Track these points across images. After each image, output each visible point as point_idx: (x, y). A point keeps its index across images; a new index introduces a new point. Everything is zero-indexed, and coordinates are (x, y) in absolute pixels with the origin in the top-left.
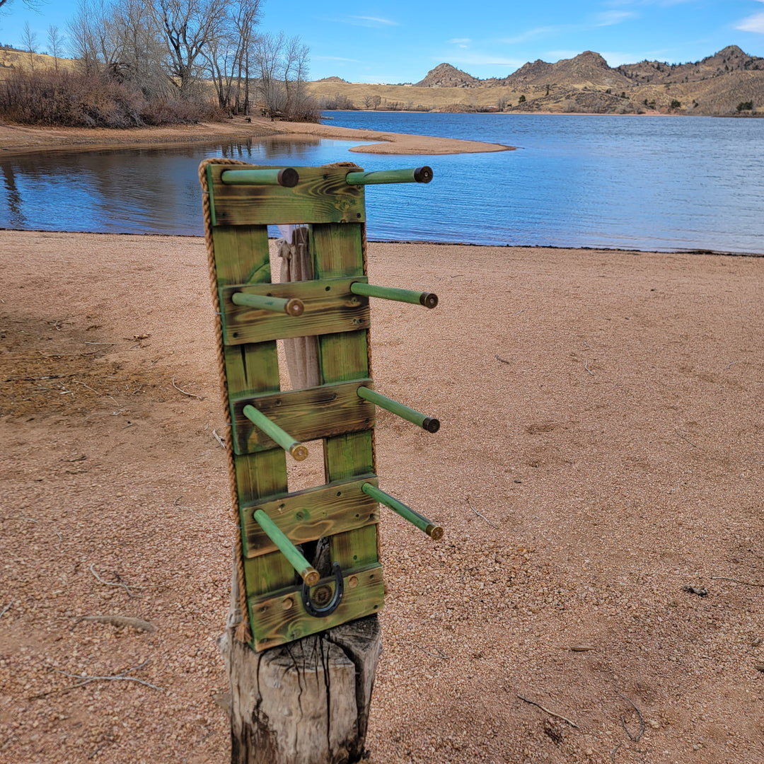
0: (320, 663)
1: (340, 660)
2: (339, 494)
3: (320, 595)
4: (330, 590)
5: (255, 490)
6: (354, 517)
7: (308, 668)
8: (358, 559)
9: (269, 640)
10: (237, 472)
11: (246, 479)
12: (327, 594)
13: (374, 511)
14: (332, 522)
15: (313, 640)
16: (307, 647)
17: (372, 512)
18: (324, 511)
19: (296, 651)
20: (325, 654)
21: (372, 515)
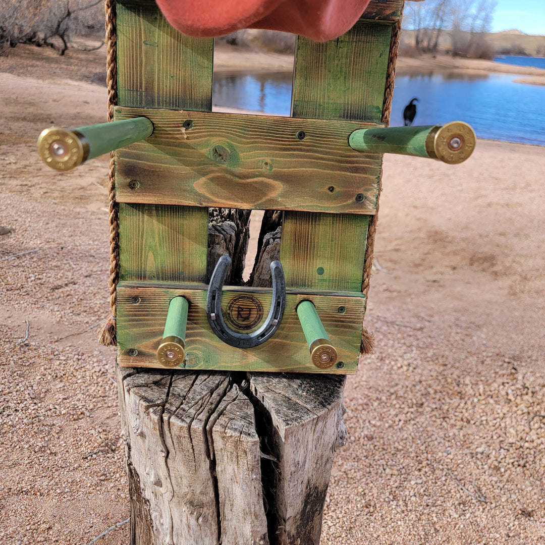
0: (203, 416)
1: (239, 423)
2: (302, 135)
3: (240, 310)
4: (260, 308)
5: (149, 89)
6: (325, 189)
7: (179, 417)
8: (325, 276)
9: (141, 354)
10: (119, 43)
11: (135, 62)
12: (254, 312)
13: (367, 190)
14: (279, 187)
15: (217, 379)
16: (201, 386)
17: (361, 191)
18: (268, 160)
19: (181, 385)
20: (221, 406)
21: (360, 197)
